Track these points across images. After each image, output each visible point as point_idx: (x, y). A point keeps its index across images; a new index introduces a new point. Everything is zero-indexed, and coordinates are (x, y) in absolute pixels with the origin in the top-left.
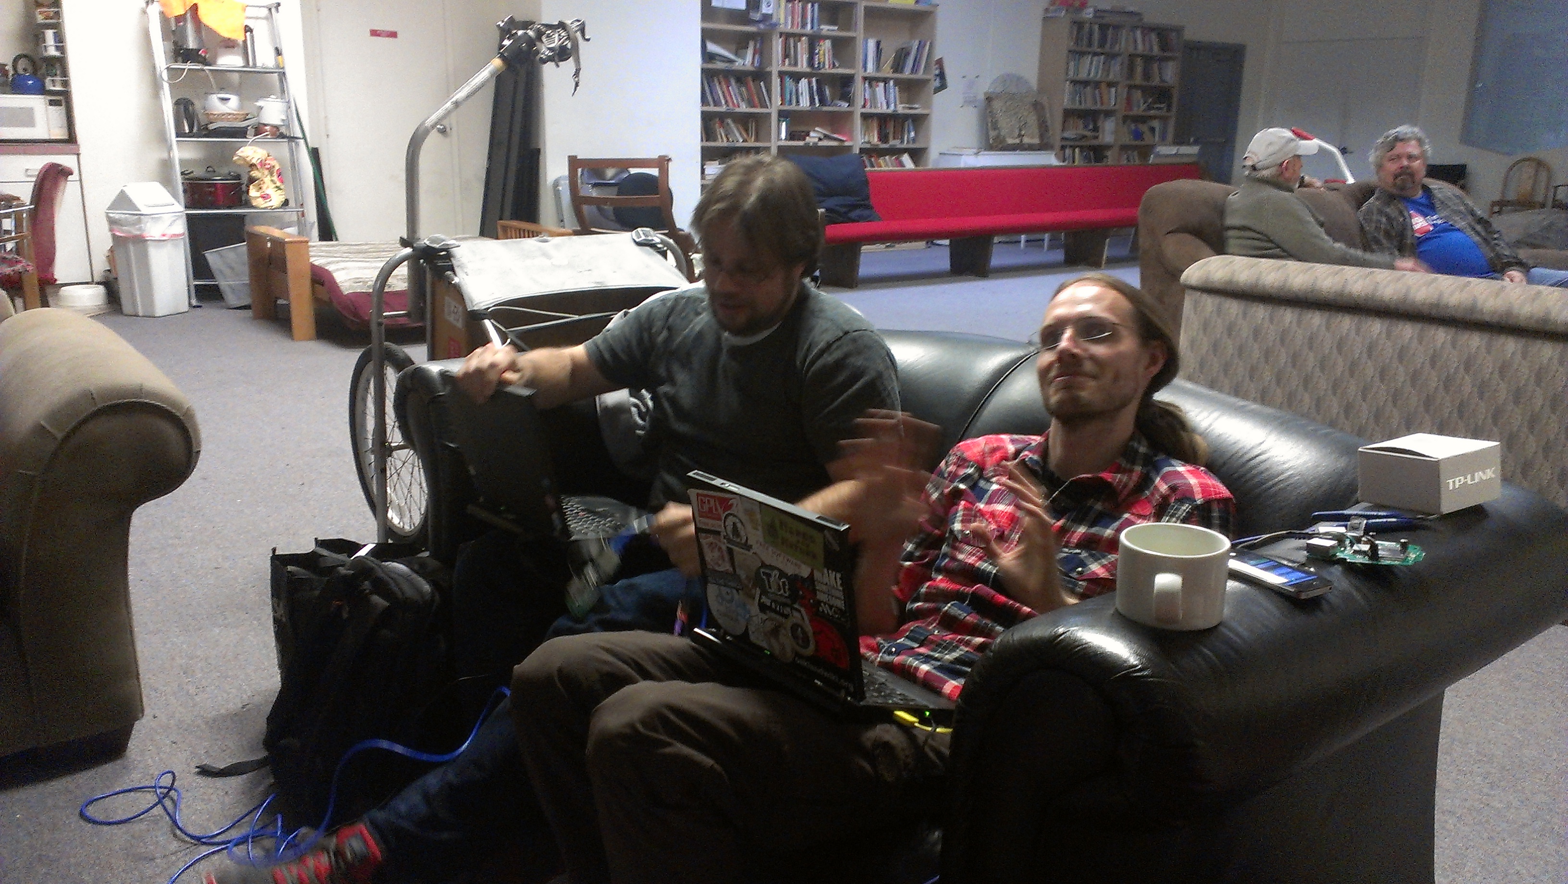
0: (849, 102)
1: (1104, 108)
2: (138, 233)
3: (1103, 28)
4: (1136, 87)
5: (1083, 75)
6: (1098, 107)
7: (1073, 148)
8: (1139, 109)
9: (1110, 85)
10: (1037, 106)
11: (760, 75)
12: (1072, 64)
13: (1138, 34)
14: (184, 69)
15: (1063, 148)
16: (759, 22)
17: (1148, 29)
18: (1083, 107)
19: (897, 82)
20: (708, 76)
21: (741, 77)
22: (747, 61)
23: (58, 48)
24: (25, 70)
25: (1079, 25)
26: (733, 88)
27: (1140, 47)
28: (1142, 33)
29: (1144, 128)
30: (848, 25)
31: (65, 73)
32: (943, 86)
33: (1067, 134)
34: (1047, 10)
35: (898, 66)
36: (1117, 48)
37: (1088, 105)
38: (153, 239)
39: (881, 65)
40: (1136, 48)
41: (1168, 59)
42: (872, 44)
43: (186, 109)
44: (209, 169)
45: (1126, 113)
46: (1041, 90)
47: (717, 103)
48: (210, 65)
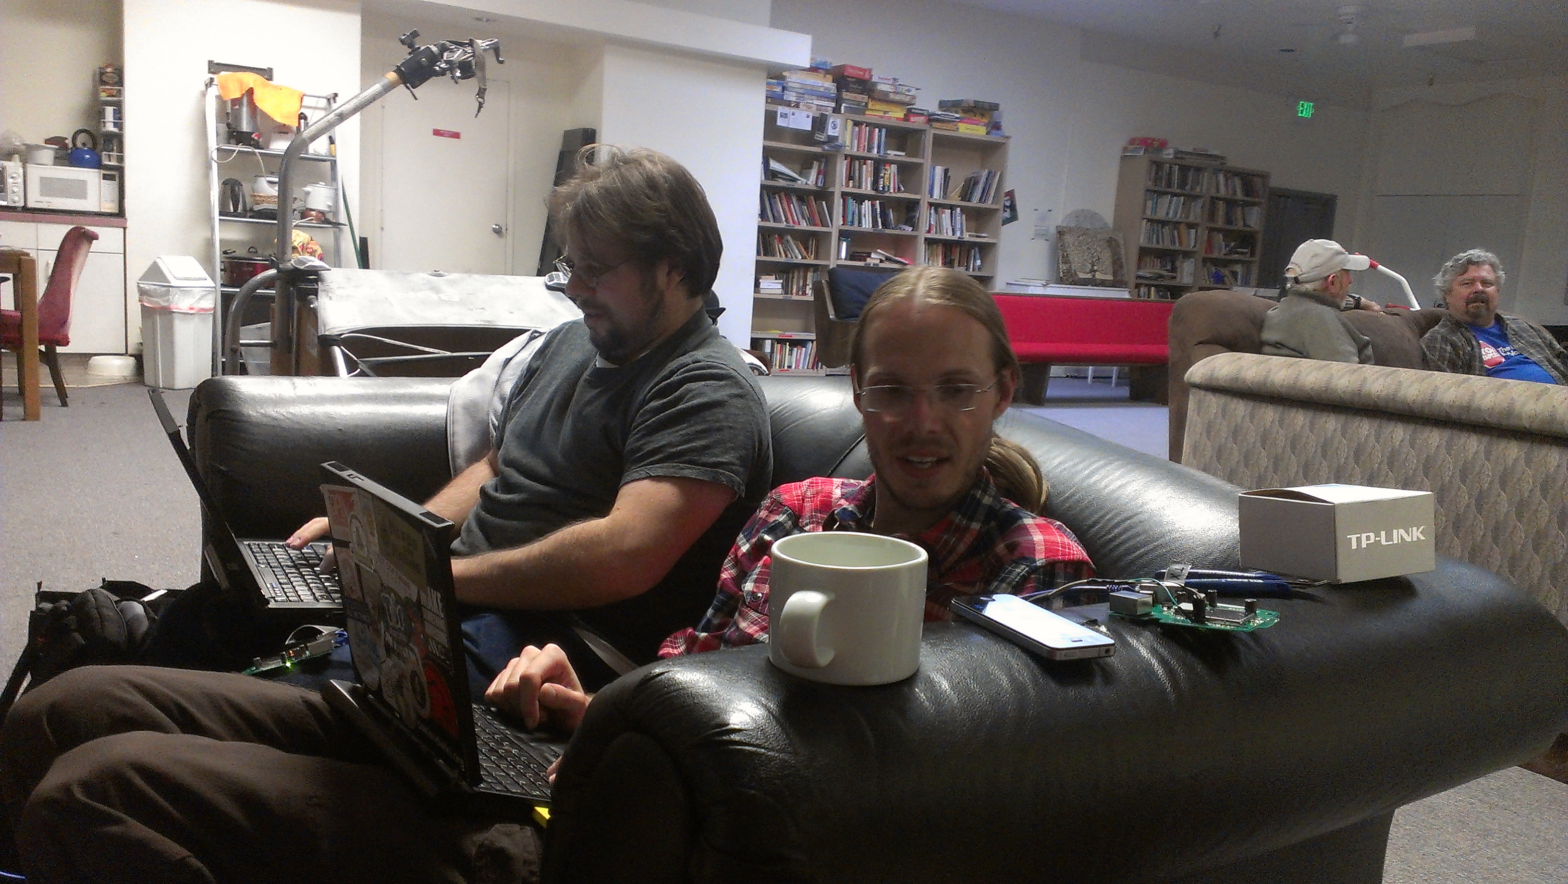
0: (913, 227)
1: (1183, 249)
2: (166, 304)
3: (1184, 169)
4: (1219, 230)
5: (1161, 215)
6: (1177, 247)
7: (1149, 286)
8: (1220, 252)
9: (1190, 226)
10: (1111, 243)
11: (823, 195)
12: (1150, 203)
13: (1221, 178)
14: (234, 151)
15: (1138, 286)
16: (824, 143)
17: (1232, 173)
18: (1160, 246)
19: (964, 210)
20: (768, 193)
21: (802, 196)
22: (810, 181)
23: (115, 125)
24: (84, 144)
25: (1158, 165)
26: (795, 205)
27: (1222, 188)
28: (1225, 176)
29: (1225, 272)
30: (915, 151)
31: (121, 149)
32: (1014, 218)
33: (1141, 273)
34: (1125, 149)
35: (966, 195)
36: (1198, 189)
37: (1167, 245)
38: (181, 311)
39: (949, 190)
40: (1218, 190)
41: (1254, 204)
42: (939, 170)
43: (233, 191)
44: (251, 250)
45: (1206, 256)
46: (1117, 226)
47: (776, 219)
48: (262, 149)
